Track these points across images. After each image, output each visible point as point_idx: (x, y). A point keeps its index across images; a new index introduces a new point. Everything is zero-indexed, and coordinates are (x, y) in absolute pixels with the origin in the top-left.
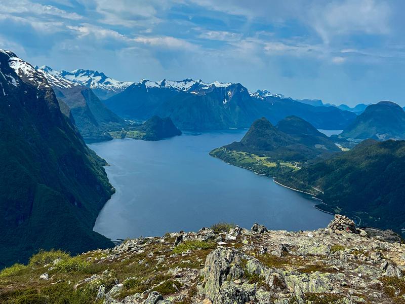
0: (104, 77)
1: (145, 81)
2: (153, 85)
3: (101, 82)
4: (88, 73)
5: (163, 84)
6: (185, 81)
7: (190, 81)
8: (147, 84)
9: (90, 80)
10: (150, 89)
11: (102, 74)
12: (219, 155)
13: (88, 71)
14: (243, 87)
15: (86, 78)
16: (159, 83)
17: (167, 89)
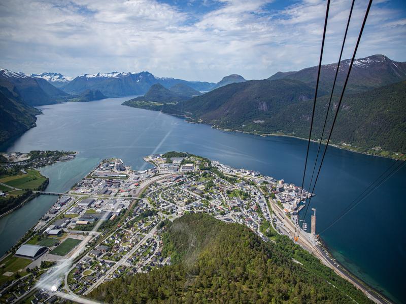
0: (61, 76)
1: (86, 75)
2: (91, 76)
3: (59, 78)
4: (50, 74)
5: (98, 75)
6: (113, 73)
7: (116, 73)
8: (87, 76)
9: (51, 78)
10: (89, 78)
11: (60, 74)
12: (126, 104)
13: (50, 73)
14: (149, 73)
15: (49, 77)
16: (96, 75)
17: (101, 78)
